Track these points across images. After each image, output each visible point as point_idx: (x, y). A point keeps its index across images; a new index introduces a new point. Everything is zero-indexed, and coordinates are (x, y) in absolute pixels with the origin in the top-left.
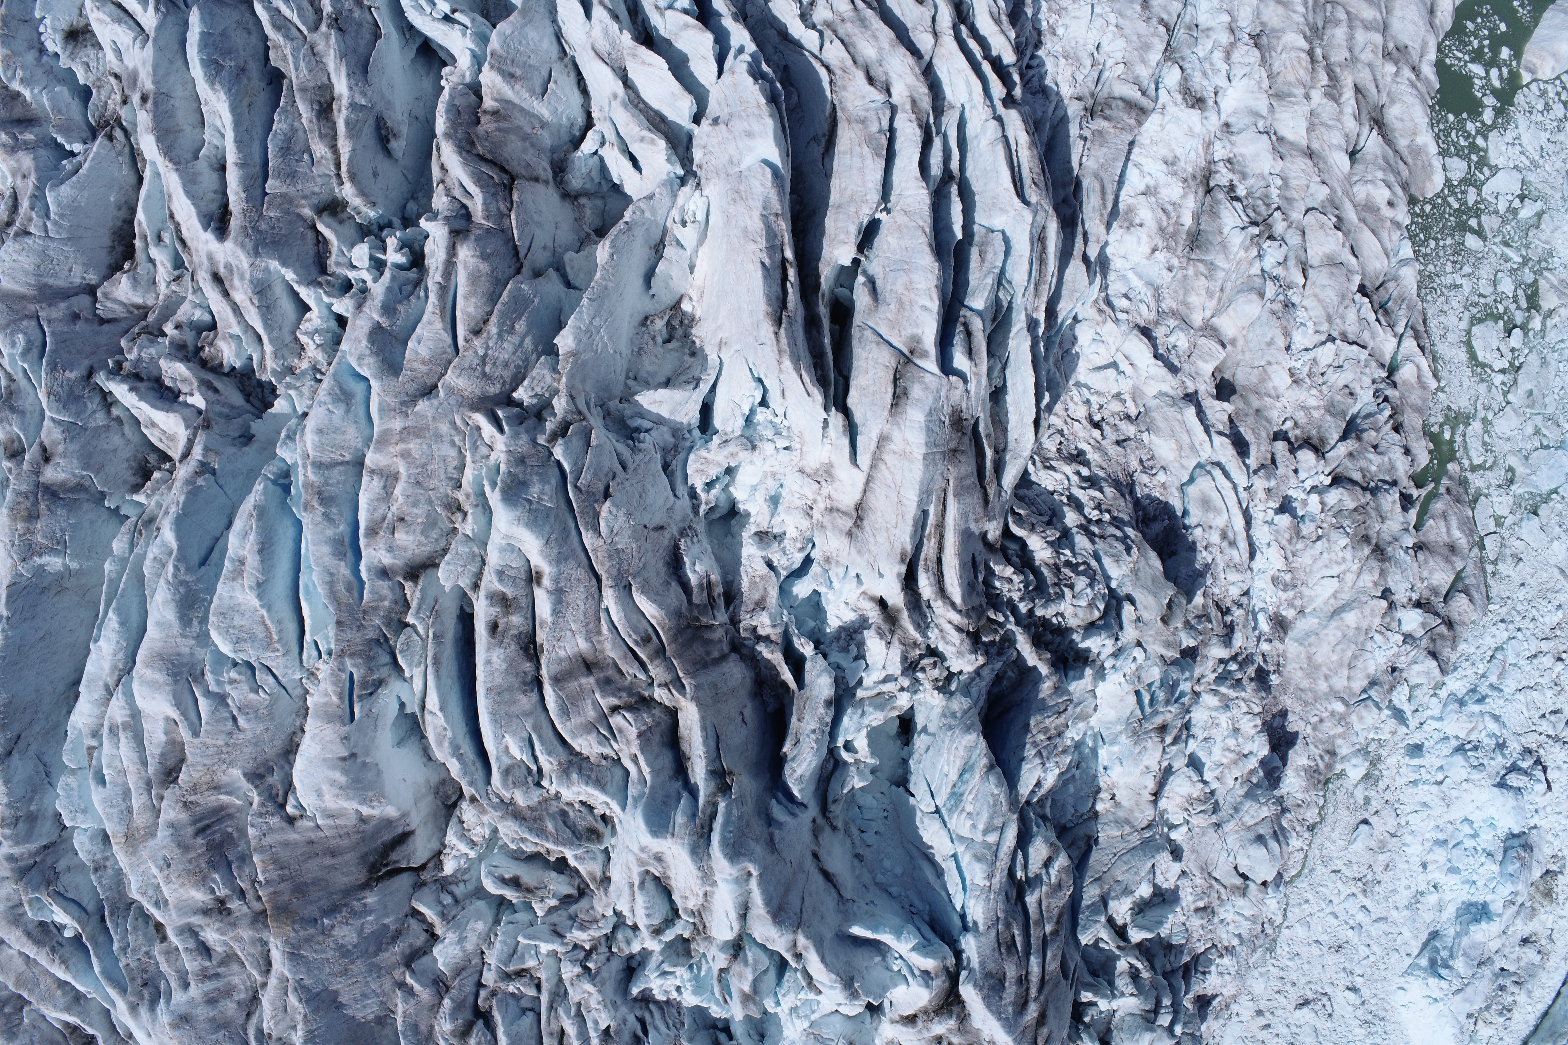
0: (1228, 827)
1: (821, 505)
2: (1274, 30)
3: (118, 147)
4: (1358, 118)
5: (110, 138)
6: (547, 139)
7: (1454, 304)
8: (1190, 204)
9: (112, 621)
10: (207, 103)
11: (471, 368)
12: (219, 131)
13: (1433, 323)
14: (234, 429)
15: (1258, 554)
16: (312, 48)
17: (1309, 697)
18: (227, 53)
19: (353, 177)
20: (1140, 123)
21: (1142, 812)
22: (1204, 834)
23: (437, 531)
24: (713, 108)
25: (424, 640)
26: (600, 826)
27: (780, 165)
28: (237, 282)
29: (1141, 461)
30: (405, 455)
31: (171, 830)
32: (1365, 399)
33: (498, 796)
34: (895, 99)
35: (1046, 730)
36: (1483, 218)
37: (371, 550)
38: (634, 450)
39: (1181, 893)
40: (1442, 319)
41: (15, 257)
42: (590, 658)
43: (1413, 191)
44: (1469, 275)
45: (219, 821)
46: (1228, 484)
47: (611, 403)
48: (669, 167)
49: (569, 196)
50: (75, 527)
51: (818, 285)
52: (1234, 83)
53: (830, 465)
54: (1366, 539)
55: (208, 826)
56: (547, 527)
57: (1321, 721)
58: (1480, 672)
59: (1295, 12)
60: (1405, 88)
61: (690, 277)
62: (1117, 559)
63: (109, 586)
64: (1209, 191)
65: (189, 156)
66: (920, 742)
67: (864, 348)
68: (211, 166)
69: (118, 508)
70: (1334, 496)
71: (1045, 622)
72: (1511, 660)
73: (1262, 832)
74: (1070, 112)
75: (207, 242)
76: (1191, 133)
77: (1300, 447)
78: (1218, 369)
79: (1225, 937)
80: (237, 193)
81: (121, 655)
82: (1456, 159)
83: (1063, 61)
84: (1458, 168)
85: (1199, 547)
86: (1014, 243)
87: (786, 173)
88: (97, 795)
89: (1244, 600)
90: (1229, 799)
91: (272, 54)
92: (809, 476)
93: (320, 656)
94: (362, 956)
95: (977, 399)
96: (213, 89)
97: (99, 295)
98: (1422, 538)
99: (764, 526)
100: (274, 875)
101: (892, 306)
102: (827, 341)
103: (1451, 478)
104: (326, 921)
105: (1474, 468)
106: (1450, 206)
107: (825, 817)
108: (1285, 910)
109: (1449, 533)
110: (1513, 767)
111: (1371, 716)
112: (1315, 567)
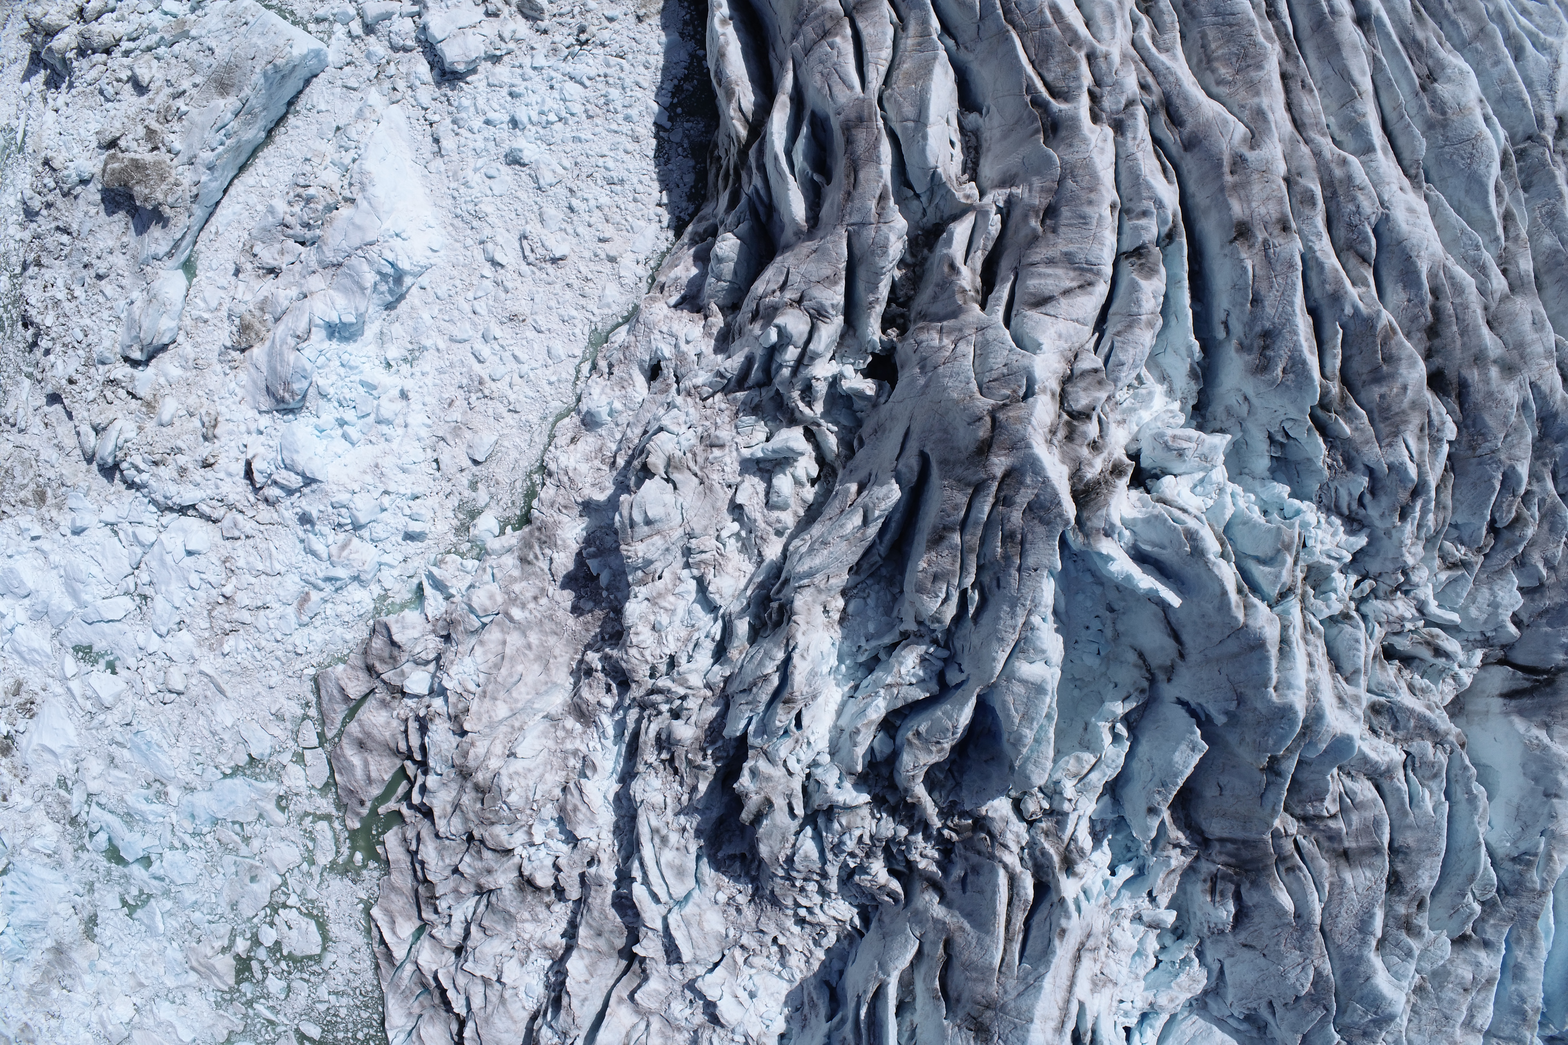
0: (678, 534)
7: (340, 978)
13: (367, 963)
15: (611, 798)
17: (548, 626)
22: (706, 528)
29: (738, 912)
33: (1444, 751)
37: (1493, 967)
38: (1254, 1013)
39: (738, 469)
40: (356, 967)
42: (1343, 864)
44: (320, 1002)
46: (656, 889)
53: (1095, 994)
54: (480, 791)
56: (1364, 990)
57: (535, 598)
58: (329, 606)
72: (290, 611)
73: (646, 528)
77: (548, 889)
85: (692, 833)
90: (671, 558)
92: (1109, 980)
103: (358, 814)
105: (328, 817)
107: (1152, 674)
108: (577, 378)
109: (366, 764)
110: (290, 492)
111: (480, 599)
112: (541, 770)
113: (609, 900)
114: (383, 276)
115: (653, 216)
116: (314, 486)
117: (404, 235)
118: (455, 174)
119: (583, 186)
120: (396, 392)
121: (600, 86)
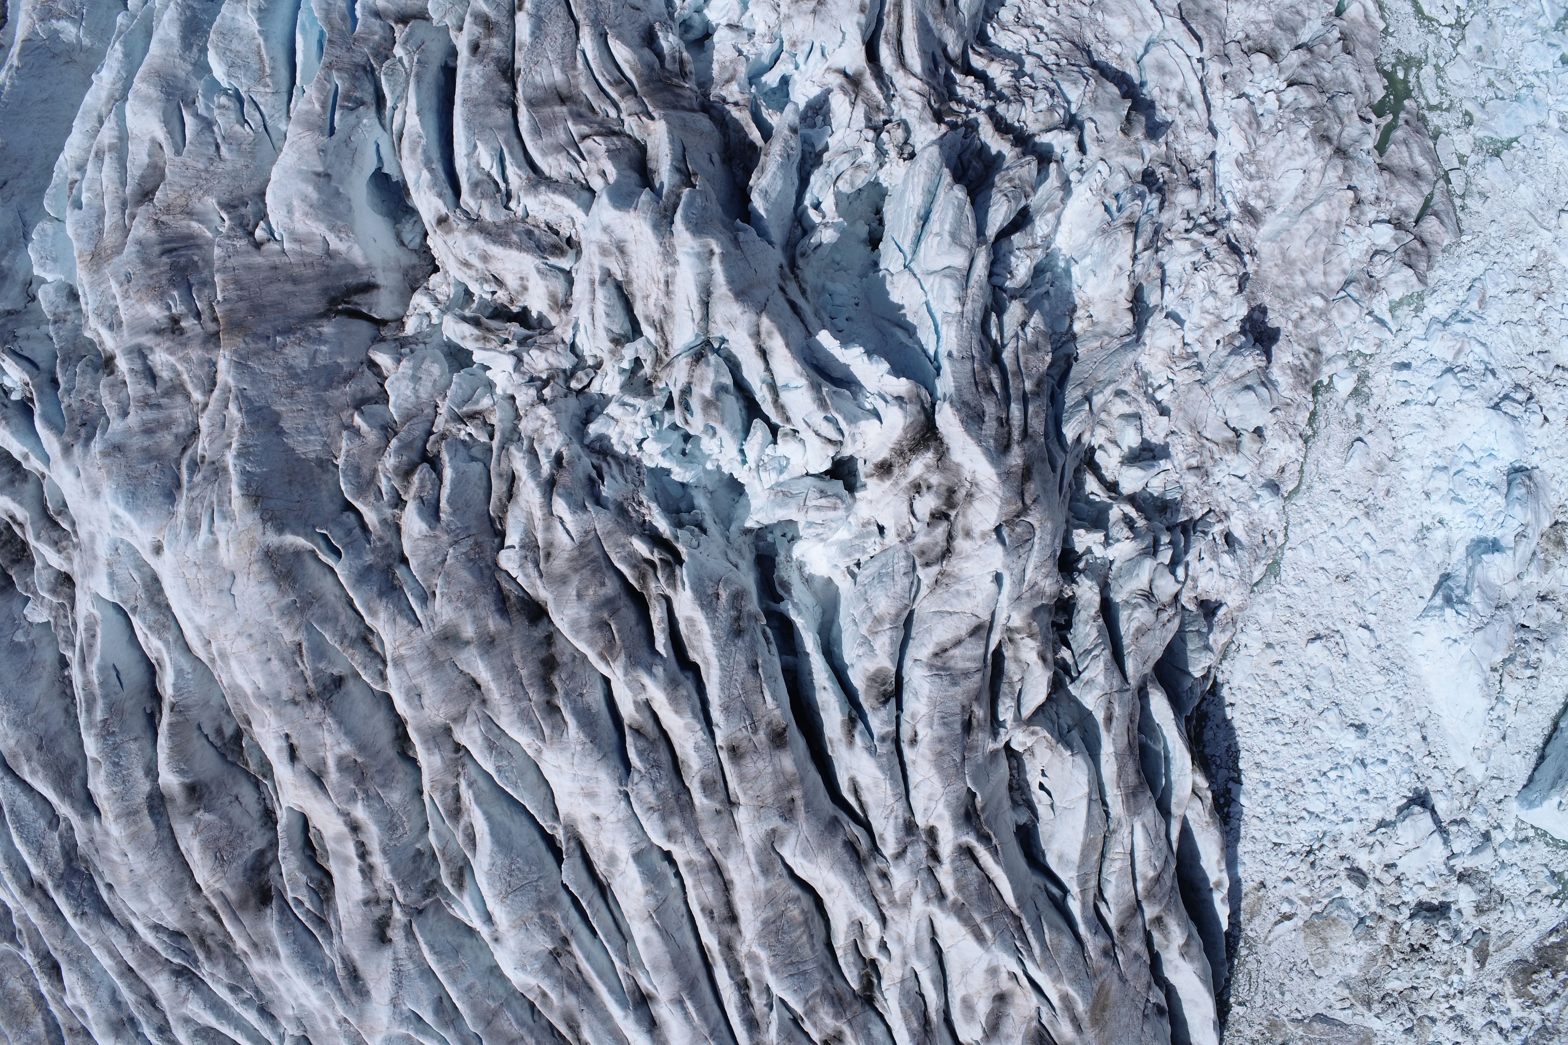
0: (1213, 384)
9: (117, 52)
15: (1220, 137)
17: (1286, 294)
21: (1120, 321)
22: (1189, 391)
25: (408, 71)
26: (565, 246)
29: (1096, 34)
31: (138, 247)
32: (1315, 27)
33: (465, 212)
35: (1010, 180)
39: (1171, 449)
42: (565, 91)
45: (187, 247)
46: (1181, 53)
55: (175, 249)
57: (1302, 318)
58: (1460, 299)
62: (1075, 83)
70: (1289, 95)
71: (1006, 120)
72: (1491, 291)
73: (1249, 382)
77: (1254, 52)
79: (1221, 499)
81: (119, 85)
85: (1158, 105)
88: (71, 218)
89: (1209, 163)
90: (1212, 358)
94: (311, 384)
98: (1385, 159)
99: (735, 20)
100: (233, 294)
103: (1408, 112)
104: (278, 339)
105: (1430, 108)
107: (793, 272)
108: (1286, 529)
109: (1411, 158)
110: (1506, 397)
111: (1352, 312)
112: (1279, 160)
113: (1206, 43)
114: (1461, 601)
115: (1237, 692)
116: (1492, 403)
117: (1449, 642)
118: (1407, 708)
119: (1300, 713)
120: (1434, 497)
121: (1293, 813)
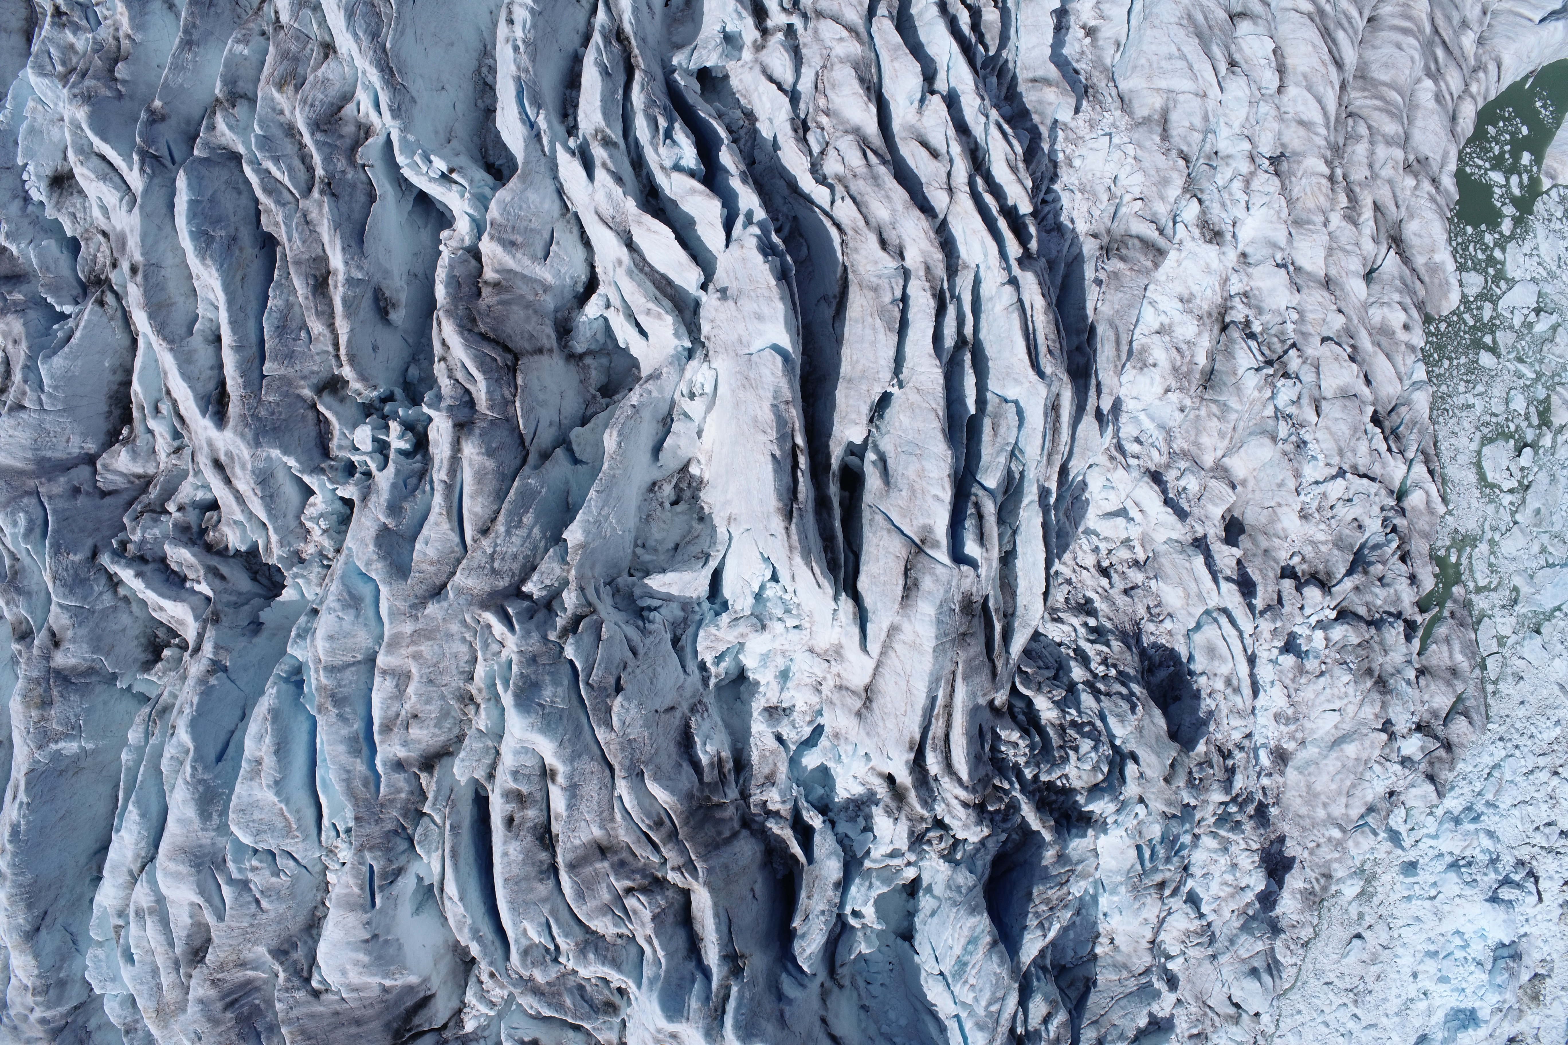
0: (1223, 959)
1: (831, 683)
2: (1295, 153)
3: (110, 311)
4: (1376, 240)
5: (101, 303)
6: (549, 302)
7: (1466, 425)
8: (1205, 343)
9: (132, 813)
10: (198, 278)
11: (480, 567)
12: (213, 304)
13: (1443, 446)
14: (243, 616)
15: (1262, 693)
16: (305, 216)
17: (1307, 823)
18: (217, 221)
19: (352, 360)
20: (1156, 266)
21: (1140, 959)
22: (1199, 965)
23: (451, 720)
24: (721, 276)
25: (441, 829)
26: (616, 999)
27: (791, 350)
28: (238, 471)
29: (1148, 608)
30: (417, 656)
31: (201, 1006)
32: (1374, 526)
33: (517, 973)
34: (909, 263)
35: (1047, 901)
36: (1498, 334)
37: (386, 746)
38: (644, 632)
39: (1176, 1021)
41: (11, 432)
42: (604, 843)
43: (1429, 309)
44: (1481, 394)
45: (247, 994)
46: (1234, 633)
47: (619, 580)
48: (676, 342)
49: (573, 358)
50: (88, 711)
51: (829, 465)
52: (1252, 211)
53: (841, 645)
54: (1369, 672)
56: (561, 729)
57: (1318, 846)
59: (1317, 134)
60: (1424, 202)
61: (698, 442)
62: (1121, 718)
63: (126, 775)
64: (1224, 328)
65: (183, 331)
66: (926, 903)
67: (875, 533)
68: (206, 340)
69: (130, 687)
70: (1339, 632)
71: (1050, 785)
73: (1256, 965)
74: (1085, 250)
75: (206, 428)
76: (1208, 270)
77: (1307, 583)
78: (1229, 510)
80: (234, 378)
81: (143, 844)
82: (1473, 273)
83: (1079, 195)
84: (1475, 282)
85: (1203, 694)
86: (1027, 414)
87: (796, 356)
89: (1246, 743)
90: (1225, 930)
91: (263, 218)
92: (818, 655)
93: (338, 835)
95: (987, 581)
96: (204, 264)
97: (98, 466)
98: (1424, 663)
99: (774, 702)
101: (904, 493)
102: (837, 524)
103: (1455, 601)
105: (1479, 590)
106: (1465, 323)
108: (1278, 1021)
109: (1451, 657)
111: (1367, 841)
112: (1317, 702)
